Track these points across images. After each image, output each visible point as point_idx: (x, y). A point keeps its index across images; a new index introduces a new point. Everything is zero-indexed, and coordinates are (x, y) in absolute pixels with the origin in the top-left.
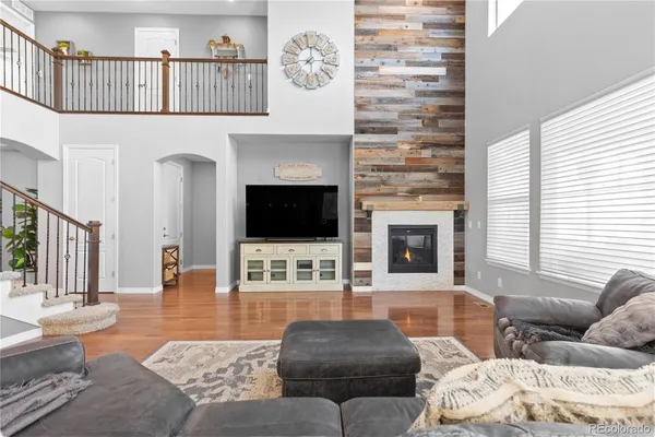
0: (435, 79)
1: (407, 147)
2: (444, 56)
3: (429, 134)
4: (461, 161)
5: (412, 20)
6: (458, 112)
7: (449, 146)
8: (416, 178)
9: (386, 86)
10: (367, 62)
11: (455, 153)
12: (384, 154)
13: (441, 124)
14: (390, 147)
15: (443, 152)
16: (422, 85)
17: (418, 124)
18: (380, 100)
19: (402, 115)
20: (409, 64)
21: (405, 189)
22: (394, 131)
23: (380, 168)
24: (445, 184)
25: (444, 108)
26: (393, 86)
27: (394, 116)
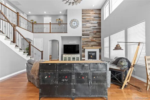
0: (96, 26)
1: (91, 38)
2: (97, 22)
3: (95, 36)
4: (100, 40)
5: (92, 16)
6: (100, 32)
7: (98, 38)
8: (92, 43)
9: (87, 28)
10: (84, 24)
11: (99, 39)
12: (87, 39)
13: (97, 34)
14: (88, 38)
15: (97, 39)
16: (94, 27)
17: (93, 34)
18: (86, 30)
19: (90, 32)
20: (91, 24)
21: (91, 45)
22: (89, 35)
23: (86, 42)
24: (98, 44)
25: (97, 31)
26: (88, 28)
27: (89, 33)
